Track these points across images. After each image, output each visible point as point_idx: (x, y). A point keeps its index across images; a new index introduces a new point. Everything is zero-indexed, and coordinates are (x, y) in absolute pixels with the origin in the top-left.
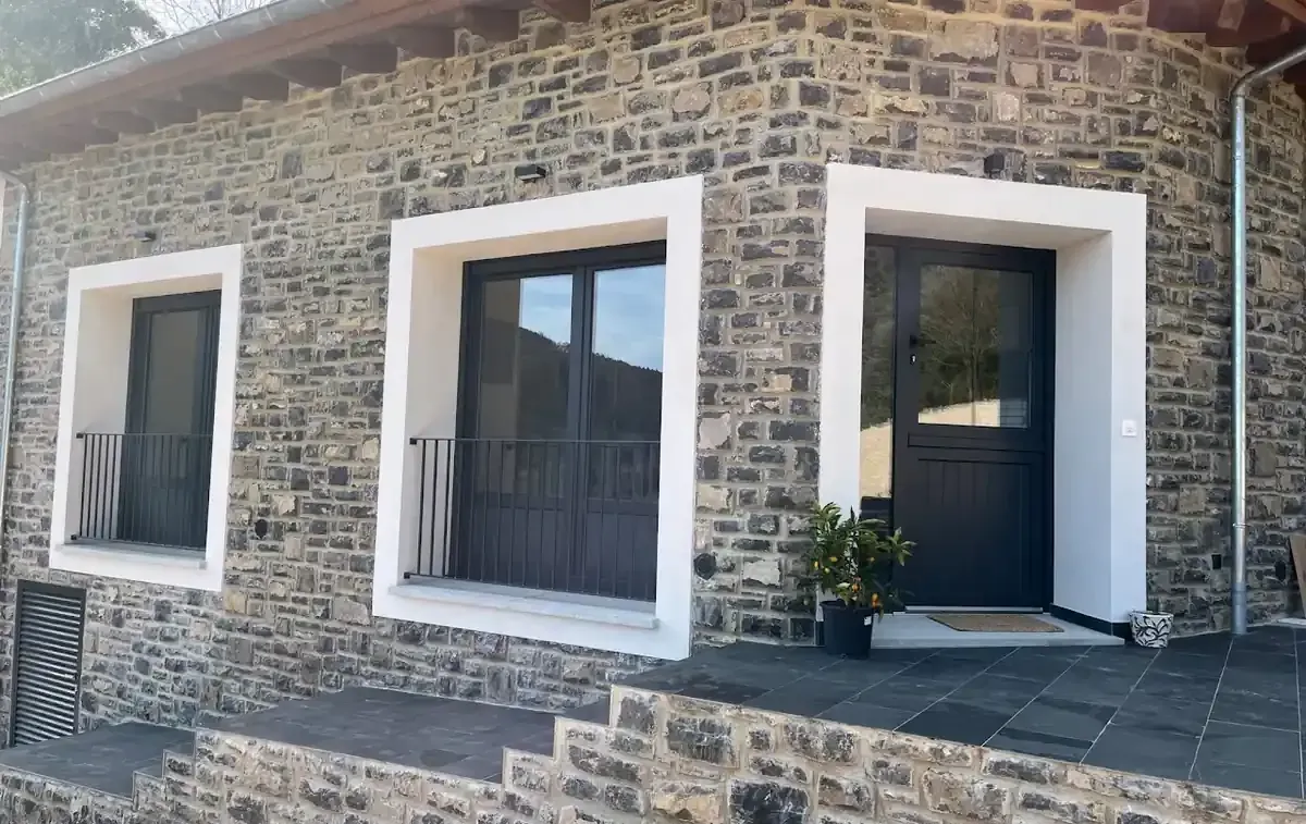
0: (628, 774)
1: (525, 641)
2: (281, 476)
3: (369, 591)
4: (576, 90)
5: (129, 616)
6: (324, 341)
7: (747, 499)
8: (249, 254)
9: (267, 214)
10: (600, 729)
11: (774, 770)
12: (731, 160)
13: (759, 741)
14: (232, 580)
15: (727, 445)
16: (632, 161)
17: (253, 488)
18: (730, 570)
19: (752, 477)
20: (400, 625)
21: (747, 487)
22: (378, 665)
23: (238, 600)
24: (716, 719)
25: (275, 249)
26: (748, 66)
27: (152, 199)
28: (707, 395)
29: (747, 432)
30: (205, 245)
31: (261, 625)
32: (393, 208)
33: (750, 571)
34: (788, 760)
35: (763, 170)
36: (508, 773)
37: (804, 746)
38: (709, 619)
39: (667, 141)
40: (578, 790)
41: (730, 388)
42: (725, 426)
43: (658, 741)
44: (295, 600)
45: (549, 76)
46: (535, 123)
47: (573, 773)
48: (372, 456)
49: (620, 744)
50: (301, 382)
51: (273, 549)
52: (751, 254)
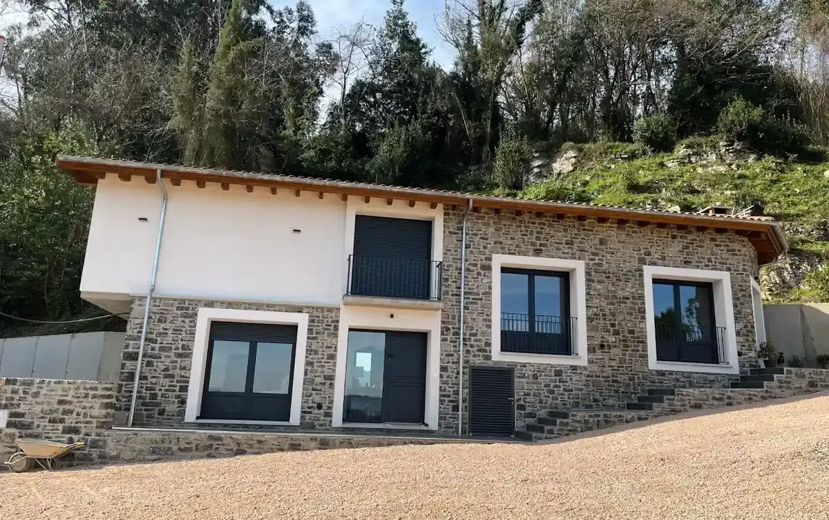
0: (789, 382)
1: (697, 373)
2: (608, 331)
3: (647, 363)
4: (697, 246)
5: (541, 375)
6: (620, 294)
7: (747, 340)
8: (587, 264)
9: (593, 254)
10: (782, 375)
11: (812, 378)
12: (735, 270)
13: (810, 374)
14: (590, 362)
15: (741, 329)
16: (712, 265)
17: (598, 335)
18: (745, 355)
19: (748, 336)
20: (658, 371)
21: (747, 338)
22: (652, 382)
23: (595, 368)
24: (803, 371)
25: (599, 265)
26: (737, 252)
27: (538, 238)
28: (736, 319)
29: (746, 326)
30: (566, 258)
31: (605, 375)
32: (642, 261)
33: (750, 355)
34: (813, 376)
35: (743, 274)
36: (765, 386)
37: (816, 374)
38: (742, 365)
39: (720, 263)
40: (780, 387)
41: (741, 317)
42: (741, 325)
43: (793, 376)
44: (618, 367)
45: (689, 241)
46: (685, 251)
47: (778, 384)
48: (643, 326)
49: (787, 377)
50: (614, 305)
51: (609, 352)
52: (742, 290)
